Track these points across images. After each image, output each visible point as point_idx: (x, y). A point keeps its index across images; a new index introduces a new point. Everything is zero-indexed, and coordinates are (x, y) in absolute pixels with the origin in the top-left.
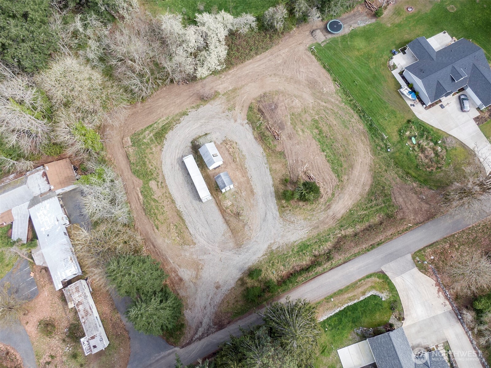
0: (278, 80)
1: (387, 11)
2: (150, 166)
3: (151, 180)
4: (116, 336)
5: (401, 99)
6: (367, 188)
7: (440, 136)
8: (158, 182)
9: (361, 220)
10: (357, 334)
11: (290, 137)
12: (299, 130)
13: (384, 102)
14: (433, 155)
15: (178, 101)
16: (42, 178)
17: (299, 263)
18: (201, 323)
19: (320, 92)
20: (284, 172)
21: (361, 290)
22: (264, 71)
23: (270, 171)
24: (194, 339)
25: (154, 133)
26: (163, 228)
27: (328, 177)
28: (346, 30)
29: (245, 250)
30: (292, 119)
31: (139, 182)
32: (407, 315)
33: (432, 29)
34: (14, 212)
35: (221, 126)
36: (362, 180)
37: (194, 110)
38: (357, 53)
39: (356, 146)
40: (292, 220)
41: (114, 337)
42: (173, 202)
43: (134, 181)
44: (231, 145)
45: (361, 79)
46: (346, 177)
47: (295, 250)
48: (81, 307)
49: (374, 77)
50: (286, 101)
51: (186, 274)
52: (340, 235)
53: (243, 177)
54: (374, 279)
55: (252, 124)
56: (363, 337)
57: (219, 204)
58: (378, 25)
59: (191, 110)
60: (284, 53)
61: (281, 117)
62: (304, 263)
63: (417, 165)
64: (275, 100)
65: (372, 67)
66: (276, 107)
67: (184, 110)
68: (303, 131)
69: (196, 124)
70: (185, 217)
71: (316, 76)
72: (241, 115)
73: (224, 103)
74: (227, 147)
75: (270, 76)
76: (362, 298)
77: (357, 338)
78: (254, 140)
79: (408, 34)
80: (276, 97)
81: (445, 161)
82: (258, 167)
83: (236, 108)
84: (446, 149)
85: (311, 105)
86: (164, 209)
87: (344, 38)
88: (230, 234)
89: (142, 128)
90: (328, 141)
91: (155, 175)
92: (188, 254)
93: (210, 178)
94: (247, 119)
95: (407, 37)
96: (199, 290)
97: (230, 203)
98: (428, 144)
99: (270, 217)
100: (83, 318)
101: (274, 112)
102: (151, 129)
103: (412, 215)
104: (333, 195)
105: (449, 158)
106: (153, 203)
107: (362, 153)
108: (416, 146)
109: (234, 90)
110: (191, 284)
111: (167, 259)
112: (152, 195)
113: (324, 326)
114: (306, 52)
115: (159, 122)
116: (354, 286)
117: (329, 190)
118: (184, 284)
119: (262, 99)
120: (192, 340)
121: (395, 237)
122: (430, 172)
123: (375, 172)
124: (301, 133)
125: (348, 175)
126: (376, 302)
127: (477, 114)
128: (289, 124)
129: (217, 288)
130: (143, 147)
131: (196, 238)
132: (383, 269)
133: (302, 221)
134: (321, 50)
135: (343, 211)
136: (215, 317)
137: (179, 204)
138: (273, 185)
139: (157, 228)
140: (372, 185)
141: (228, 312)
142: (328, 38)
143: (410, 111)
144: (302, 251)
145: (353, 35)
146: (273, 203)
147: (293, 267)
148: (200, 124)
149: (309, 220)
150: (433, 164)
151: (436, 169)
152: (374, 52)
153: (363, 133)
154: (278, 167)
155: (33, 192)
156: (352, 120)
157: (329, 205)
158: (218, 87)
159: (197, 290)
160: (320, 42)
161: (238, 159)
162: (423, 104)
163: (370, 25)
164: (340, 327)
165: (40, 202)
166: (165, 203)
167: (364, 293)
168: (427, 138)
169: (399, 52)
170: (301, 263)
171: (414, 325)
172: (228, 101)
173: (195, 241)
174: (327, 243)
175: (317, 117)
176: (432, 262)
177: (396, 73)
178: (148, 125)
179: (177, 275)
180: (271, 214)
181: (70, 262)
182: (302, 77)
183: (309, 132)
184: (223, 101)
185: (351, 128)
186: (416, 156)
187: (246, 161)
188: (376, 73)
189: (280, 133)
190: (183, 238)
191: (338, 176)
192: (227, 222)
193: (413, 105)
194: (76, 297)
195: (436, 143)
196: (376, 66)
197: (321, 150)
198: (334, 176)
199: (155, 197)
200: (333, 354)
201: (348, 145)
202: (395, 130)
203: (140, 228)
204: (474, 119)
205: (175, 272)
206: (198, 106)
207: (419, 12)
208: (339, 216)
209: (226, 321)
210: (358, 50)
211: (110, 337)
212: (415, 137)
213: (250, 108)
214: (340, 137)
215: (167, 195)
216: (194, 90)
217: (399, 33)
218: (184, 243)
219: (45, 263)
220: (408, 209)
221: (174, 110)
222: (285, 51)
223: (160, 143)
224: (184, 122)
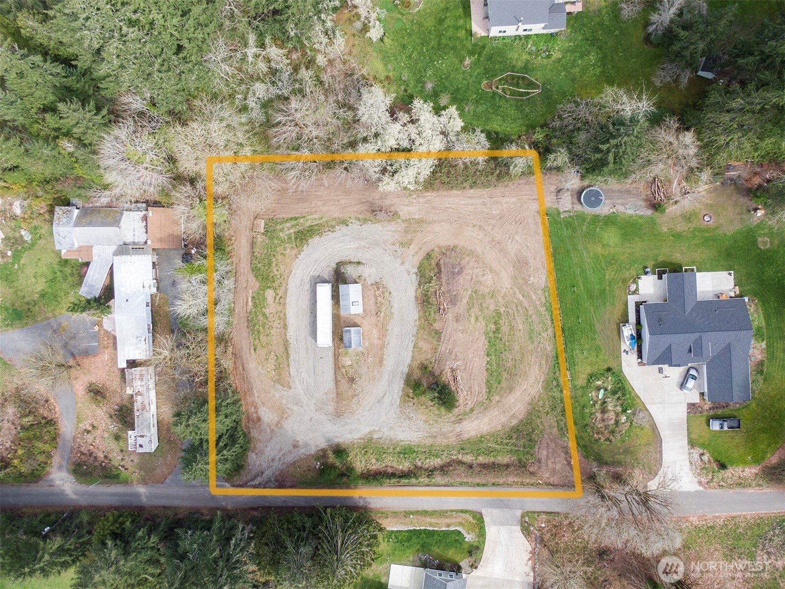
0: (480, 237)
1: (675, 207)
2: (275, 269)
3: (269, 287)
4: (168, 441)
5: (618, 337)
6: (514, 422)
7: (634, 405)
8: (277, 294)
9: (489, 452)
10: (420, 559)
11: (457, 319)
12: (473, 315)
13: (595, 331)
14: (612, 422)
15: (343, 202)
16: (141, 222)
17: (395, 464)
18: (262, 473)
19: (524, 279)
20: (429, 356)
21: (447, 521)
22: (469, 215)
23: (414, 347)
24: (249, 484)
25: (296, 230)
26: (262, 352)
27: (476, 388)
28: (604, 209)
29: (343, 423)
30: (471, 297)
31: (254, 284)
32: (482, 566)
33: (718, 260)
34: (95, 250)
35: (382, 262)
36: (514, 411)
37: (358, 223)
38: (599, 249)
39: (530, 368)
40: (411, 415)
41: (166, 441)
42: (285, 327)
43: (250, 279)
44: (383, 292)
45: (584, 286)
46: (497, 398)
47: (398, 449)
48: (139, 398)
49: (603, 292)
50: (476, 271)
51: (267, 416)
52: (455, 457)
53: (379, 339)
54: (467, 516)
55: (421, 277)
56: (425, 565)
57: (336, 356)
58: (652, 222)
59: (354, 221)
60: (507, 202)
61: (460, 289)
62: (401, 467)
63: (587, 425)
64: (463, 262)
65: (607, 277)
66: (460, 272)
67: (346, 216)
68: (477, 319)
69: (352, 243)
70: (292, 352)
71: (530, 255)
72: (413, 259)
73: (399, 231)
74: (377, 293)
75: (474, 226)
76: (444, 529)
77: (418, 563)
78: (413, 299)
79: (682, 253)
80: (467, 259)
81: (621, 435)
82: (402, 335)
83: (411, 247)
84: (631, 423)
85: (503, 291)
86: (272, 331)
87: (596, 218)
88: (334, 396)
89: (284, 216)
90: (501, 346)
91: (276, 284)
92: (277, 396)
93: (339, 321)
94: (418, 268)
95: (677, 257)
96: (274, 439)
97: (349, 363)
98: (616, 406)
99: (387, 400)
100: (138, 410)
101: (454, 278)
102: (294, 222)
103: (548, 473)
104: (472, 410)
105: (628, 435)
106: (261, 317)
107: (532, 380)
108: (599, 402)
109: (420, 221)
110: (268, 429)
111: (252, 389)
112: (264, 307)
113: (390, 536)
114: (536, 214)
115: (309, 217)
116: (442, 514)
117: (470, 403)
118: (260, 425)
119: (448, 253)
120: (246, 484)
121: (515, 486)
122: (596, 440)
123: (534, 408)
124: (473, 320)
125: (501, 397)
126: (457, 538)
127: (696, 399)
128: (465, 302)
129: (295, 446)
130: (276, 242)
131: (294, 382)
132: (484, 512)
133: (422, 422)
134: (556, 222)
135: (473, 433)
136: (280, 474)
137: (291, 333)
138: (409, 366)
139: (255, 350)
140: (522, 421)
141: (295, 477)
142: (575, 209)
143: (618, 357)
144: (405, 454)
145: (610, 221)
146: (398, 386)
147: (386, 466)
148: (357, 245)
149: (430, 424)
150: (606, 432)
151: (606, 440)
152: (623, 258)
153: (547, 356)
154: (425, 346)
155: (124, 236)
156: (543, 334)
157: (461, 419)
158: (402, 207)
159: (271, 438)
160: (562, 210)
161: (382, 315)
162: (640, 356)
163: (641, 217)
164: (406, 544)
165: (129, 254)
166: (275, 325)
167: (448, 526)
168: (618, 399)
169: (654, 273)
170: (397, 466)
171: (484, 578)
172: (406, 232)
173: (291, 384)
174: (436, 459)
175: (502, 310)
176: (540, 529)
177: (632, 300)
178: (294, 216)
179: (257, 412)
180: (390, 398)
181: (144, 343)
182: (512, 248)
183: (483, 323)
184: (399, 229)
185: (536, 343)
186: (591, 414)
187: (391, 321)
188: (607, 288)
189: (448, 308)
190: (280, 375)
191: (490, 392)
192: (337, 381)
193: (627, 353)
194: (138, 385)
195: (624, 411)
196: (613, 279)
197: (486, 353)
198: (484, 390)
199: (267, 311)
200: (385, 565)
201: (521, 361)
202: (587, 372)
203: (235, 339)
204: (688, 404)
205: (255, 408)
206: (365, 221)
207: (717, 228)
208: (466, 436)
209: (290, 484)
210: (604, 246)
211: (161, 438)
212: (606, 390)
213: (428, 256)
214: (517, 348)
215: (282, 315)
216: (369, 196)
217: (670, 246)
218: (278, 381)
219: (114, 330)
220: (547, 465)
221: (333, 211)
222: (509, 200)
223: (299, 246)
224: (338, 233)
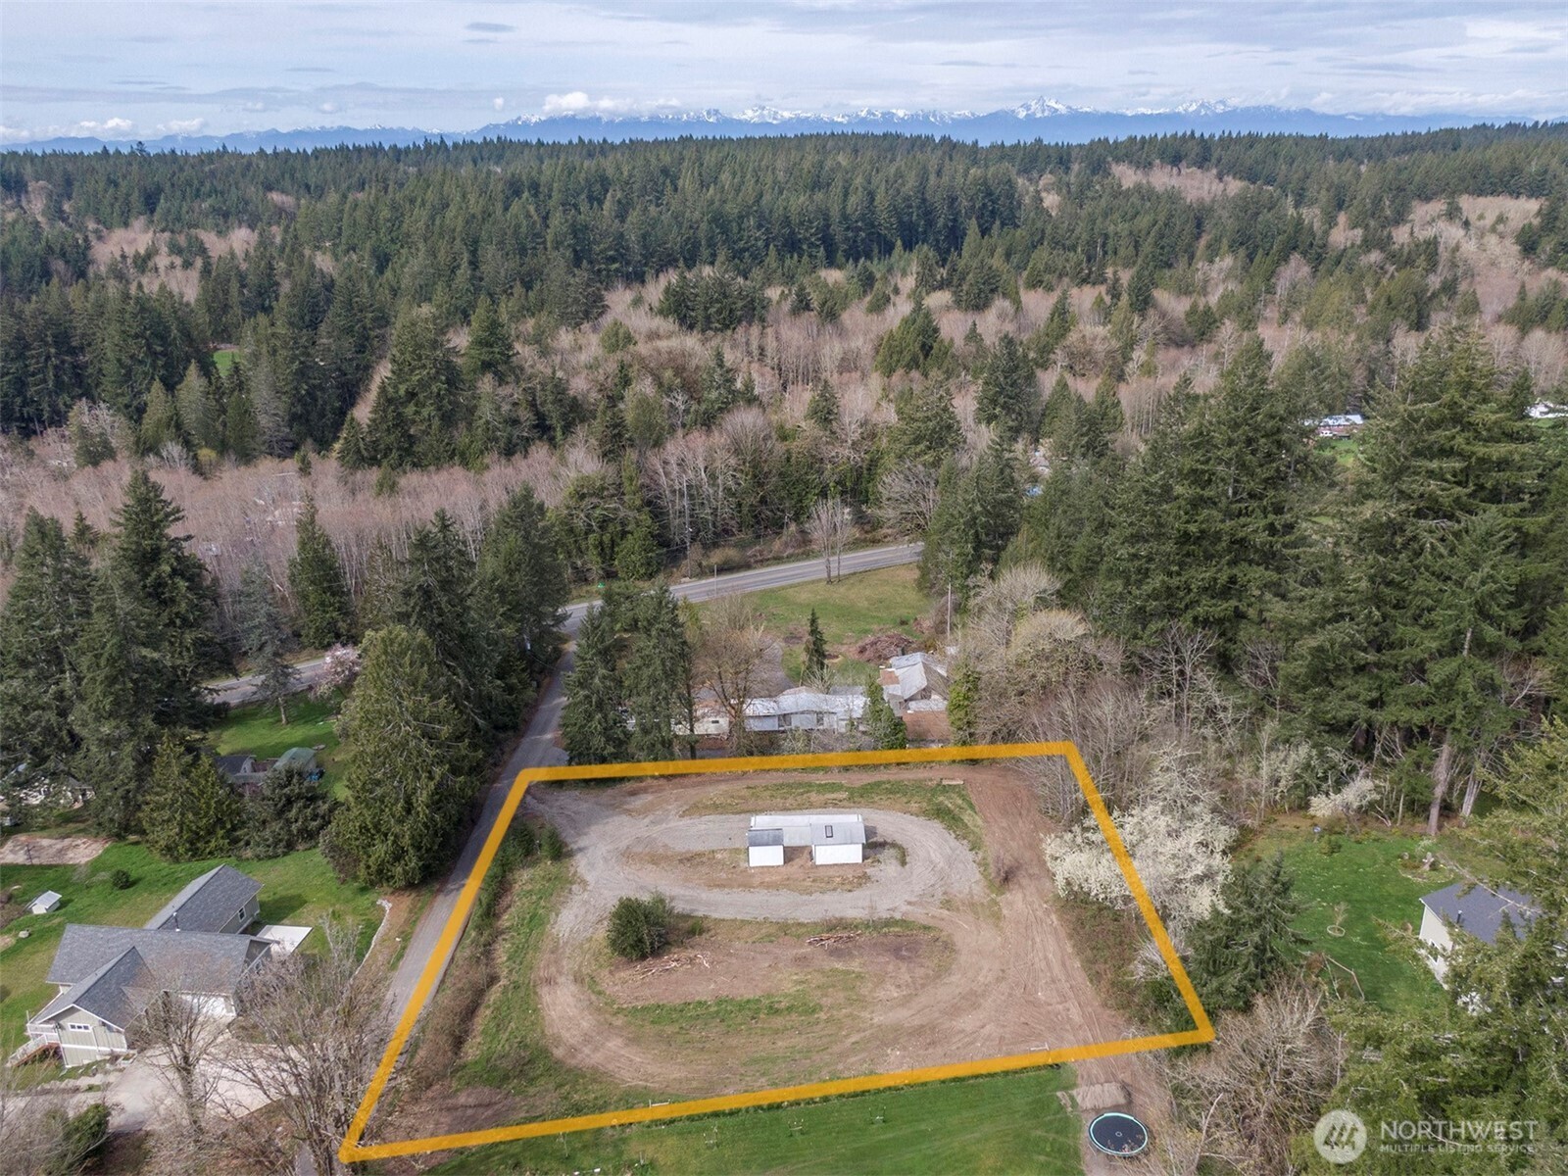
0: (981, 978)
2: (882, 797)
3: (852, 794)
8: (841, 801)
9: (499, 1022)
11: (800, 959)
12: (809, 977)
18: (545, 803)
19: (895, 1041)
20: (723, 935)
23: (742, 921)
25: (952, 809)
27: (647, 993)
29: (609, 857)
30: (848, 973)
31: (857, 784)
35: (910, 883)
37: (978, 859)
39: (683, 1064)
42: (787, 809)
43: (864, 781)
46: (619, 1023)
47: (542, 911)
50: (906, 977)
51: (641, 801)
53: (762, 883)
59: (980, 855)
60: (1068, 1010)
61: (865, 959)
64: (922, 961)
66: (900, 957)
67: (987, 847)
68: (801, 982)
69: (940, 856)
71: (953, 1048)
72: (919, 915)
73: (972, 897)
74: (850, 878)
75: (1002, 970)
78: (839, 915)
80: (930, 965)
82: (767, 906)
83: (943, 911)
85: (864, 1015)
86: (779, 799)
89: (973, 798)
90: (739, 1018)
91: (858, 799)
92: (670, 808)
94: (902, 919)
96: (600, 808)
97: (719, 856)
101: (887, 951)
102: (965, 806)
104: (599, 992)
106: (801, 791)
110: (616, 802)
112: (818, 792)
115: (976, 817)
119: (939, 944)
123: (584, 1077)
124: (798, 977)
125: (621, 1028)
128: (837, 966)
130: (929, 795)
131: (691, 819)
134: (1042, 1084)
135: (547, 998)
138: (706, 917)
139: (748, 788)
140: (556, 1062)
142: (1083, 1116)
144: (531, 920)
148: (938, 860)
149: (583, 944)
157: (583, 981)
158: (1020, 895)
161: (808, 884)
166: (789, 802)
172: (972, 904)
173: (687, 817)
174: (507, 955)
175: (823, 1016)
178: (975, 805)
182: (965, 1022)
183: (790, 991)
187: (796, 894)
189: (822, 948)
190: (705, 807)
191: (636, 1011)
197: (725, 998)
198: (642, 1003)
199: (812, 794)
201: (701, 1051)
206: (984, 865)
208: (543, 989)
213: (928, 927)
215: (806, 806)
218: (694, 807)
221: (992, 836)
222: (1075, 1014)
223: (925, 813)
224: (954, 843)
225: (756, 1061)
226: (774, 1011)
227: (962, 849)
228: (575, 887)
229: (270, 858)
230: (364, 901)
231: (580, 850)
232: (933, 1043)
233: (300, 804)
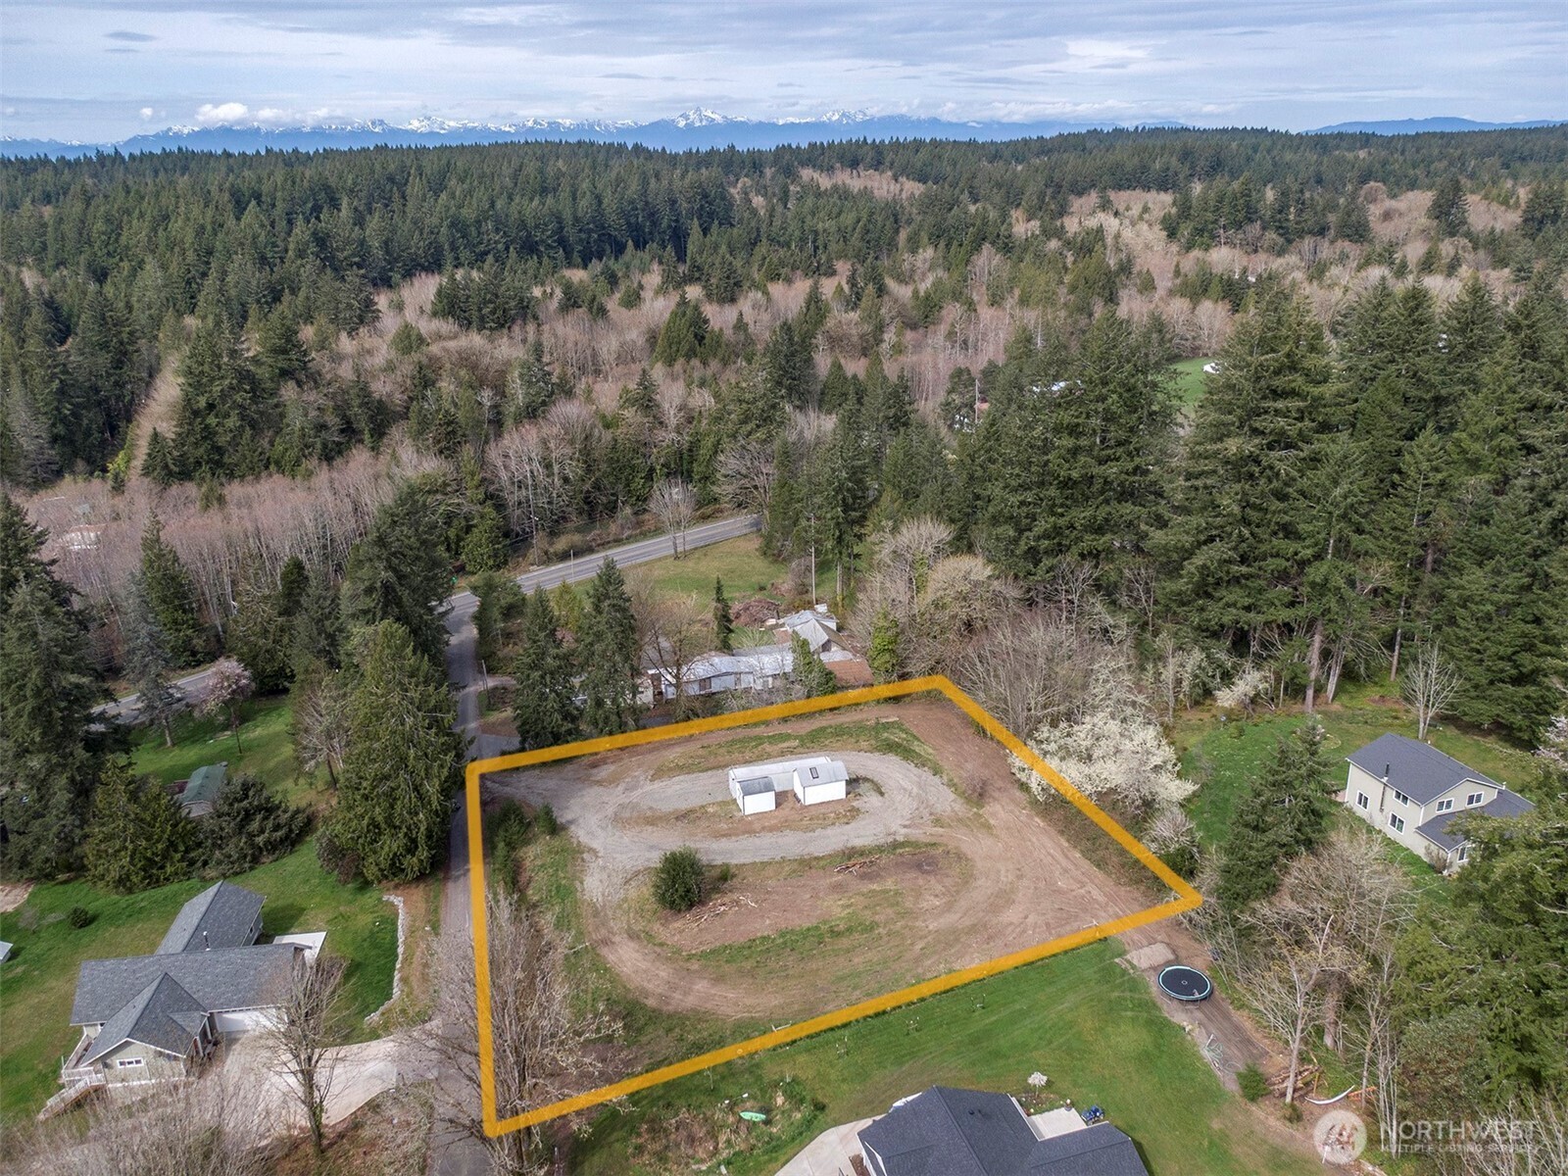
0: (1003, 879)
8: (795, 748)
11: (836, 887)
19: (957, 941)
20: (751, 877)
23: (762, 863)
25: (900, 742)
27: (708, 937)
30: (886, 891)
31: (802, 732)
35: (895, 810)
36: (674, 995)
37: (945, 781)
39: (774, 992)
40: (633, 883)
43: (807, 728)
44: (845, 817)
46: (696, 967)
50: (938, 887)
53: (763, 827)
55: (892, 845)
59: (945, 778)
60: (1090, 893)
61: (895, 877)
64: (945, 872)
67: (949, 771)
69: (909, 784)
70: (711, 773)
72: (918, 835)
73: (956, 814)
74: (841, 813)
75: (1018, 869)
78: (848, 845)
80: (954, 874)
82: (779, 847)
83: (938, 829)
86: (736, 755)
89: (914, 731)
90: (808, 944)
94: (906, 841)
97: (711, 810)
101: (910, 868)
102: (911, 739)
104: (662, 944)
106: (753, 743)
109: (987, 826)
112: (770, 744)
115: (925, 746)
117: (677, 937)
119: (952, 855)
123: (688, 1019)
125: (700, 971)
128: (874, 888)
130: (873, 733)
133: (623, 896)
142: (1146, 974)
148: (910, 787)
149: (621, 905)
154: (770, 871)
158: (998, 806)
161: (806, 823)
166: (747, 755)
172: (960, 819)
175: (882, 930)
178: (920, 737)
184: (960, 813)
185: (832, 987)
187: (800, 832)
189: (851, 873)
191: (706, 954)
197: (784, 931)
201: (784, 978)
206: (953, 786)
208: (604, 951)
213: (933, 844)
214: (811, 965)
221: (948, 760)
222: (1096, 894)
223: (877, 749)
224: (916, 771)
225: (842, 978)
226: (839, 934)
227: (926, 774)
228: (585, 856)
229: (236, 874)
230: (369, 898)
231: (571, 822)
232: (990, 938)
233: (259, 817)
